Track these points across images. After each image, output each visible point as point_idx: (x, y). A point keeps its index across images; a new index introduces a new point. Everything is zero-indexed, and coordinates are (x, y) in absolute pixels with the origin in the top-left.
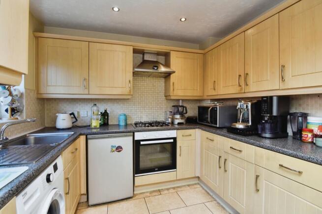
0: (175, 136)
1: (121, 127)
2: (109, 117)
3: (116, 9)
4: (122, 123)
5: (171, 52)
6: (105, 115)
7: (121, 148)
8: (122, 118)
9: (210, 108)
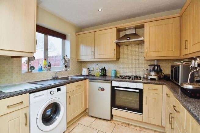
0: (141, 88)
1: (113, 77)
2: (106, 72)
3: (100, 10)
4: (113, 76)
5: (145, 24)
6: (104, 70)
7: (104, 89)
8: (113, 72)
9: (175, 66)
